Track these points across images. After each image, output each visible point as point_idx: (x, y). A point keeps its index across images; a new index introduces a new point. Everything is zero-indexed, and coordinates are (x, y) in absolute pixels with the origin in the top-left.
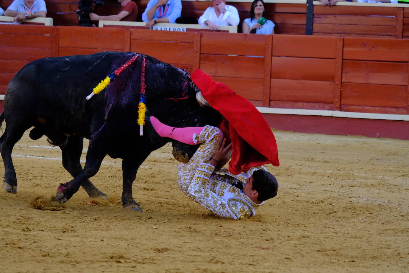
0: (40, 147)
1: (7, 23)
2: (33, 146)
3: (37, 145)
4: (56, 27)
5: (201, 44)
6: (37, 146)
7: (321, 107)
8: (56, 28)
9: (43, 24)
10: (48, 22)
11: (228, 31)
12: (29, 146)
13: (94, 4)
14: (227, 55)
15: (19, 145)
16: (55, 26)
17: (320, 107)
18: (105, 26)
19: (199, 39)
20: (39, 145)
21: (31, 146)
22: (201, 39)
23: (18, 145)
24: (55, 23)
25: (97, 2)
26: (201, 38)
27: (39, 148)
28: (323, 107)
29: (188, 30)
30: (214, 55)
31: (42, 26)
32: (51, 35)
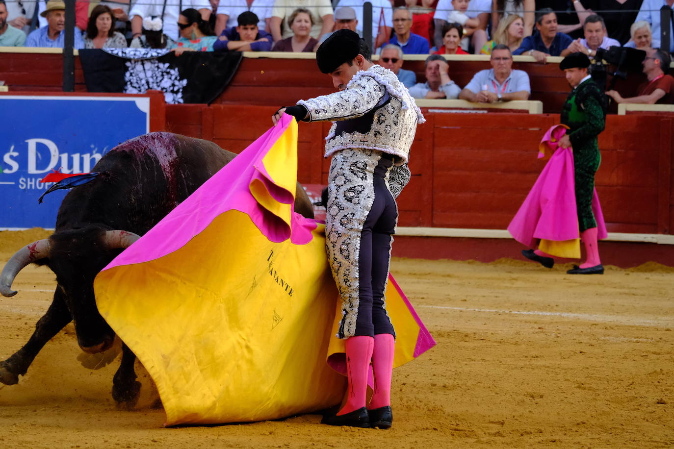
0: (530, 313)
1: (468, 112)
2: (519, 313)
3: (525, 309)
4: (548, 115)
6: (525, 313)
8: (548, 117)
9: (527, 111)
10: (535, 107)
12: (513, 312)
13: (609, 77)
15: (497, 311)
16: (546, 114)
18: (628, 113)
20: (529, 311)
21: (516, 312)
23: (495, 311)
24: (546, 110)
25: (615, 74)
27: (529, 315)
31: (526, 114)
32: (540, 130)
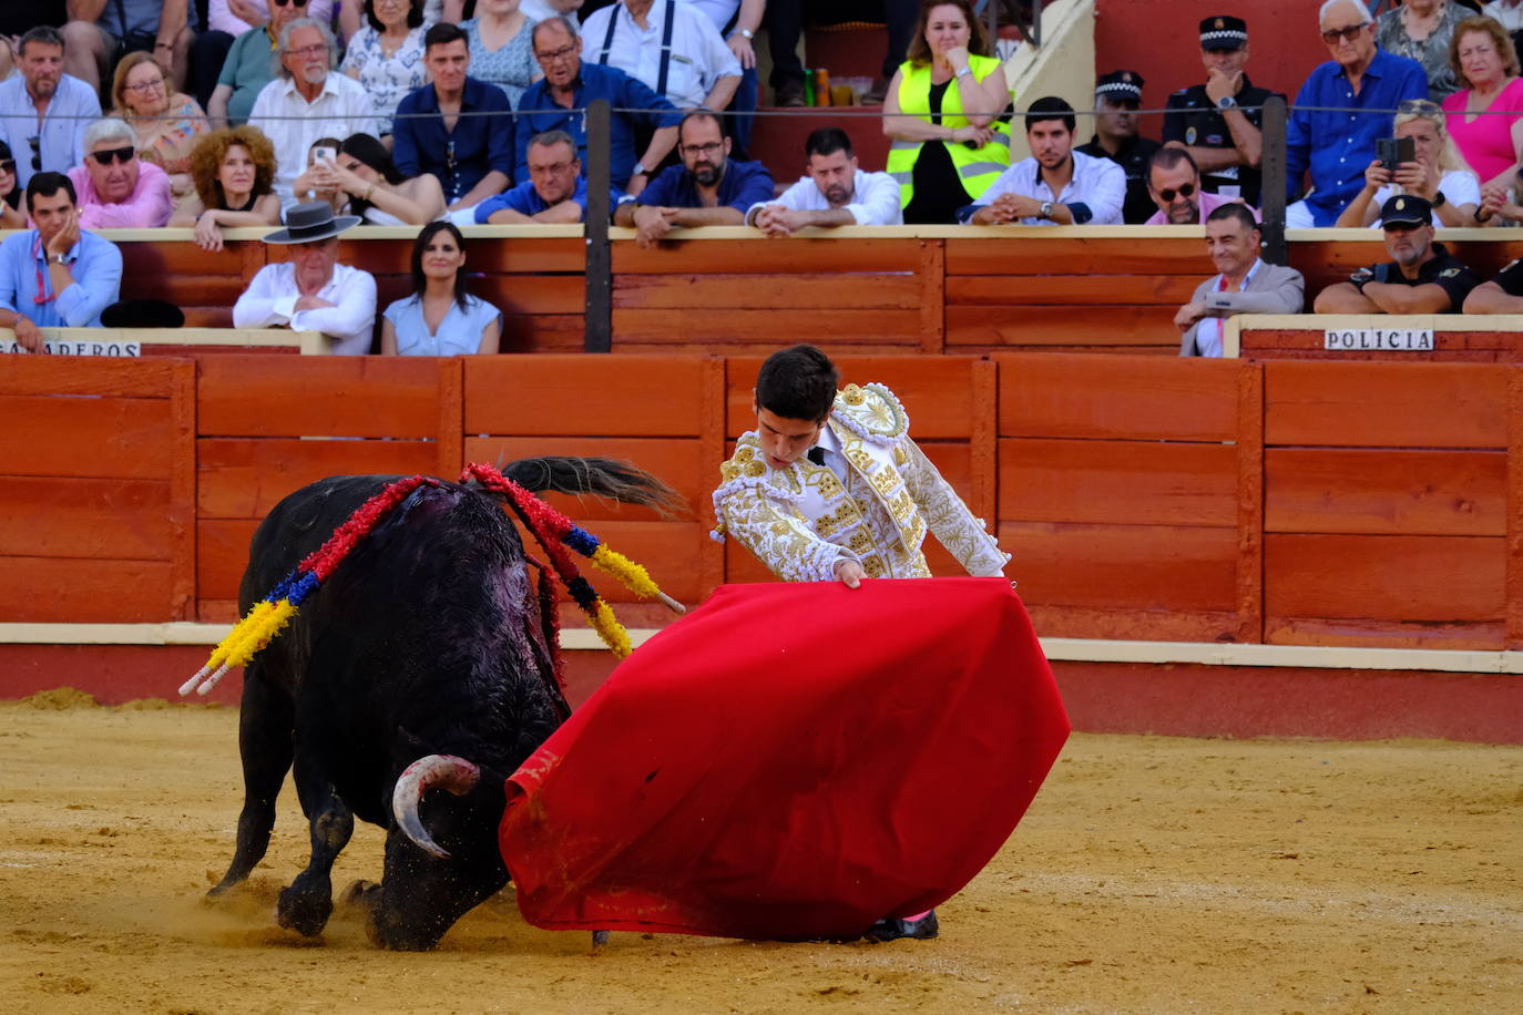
5: (197, 401)
7: (653, 616)
11: (296, 350)
14: (298, 438)
17: (648, 618)
19: (190, 381)
22: (196, 383)
26: (196, 377)
28: (660, 618)
29: (146, 349)
30: (249, 440)
